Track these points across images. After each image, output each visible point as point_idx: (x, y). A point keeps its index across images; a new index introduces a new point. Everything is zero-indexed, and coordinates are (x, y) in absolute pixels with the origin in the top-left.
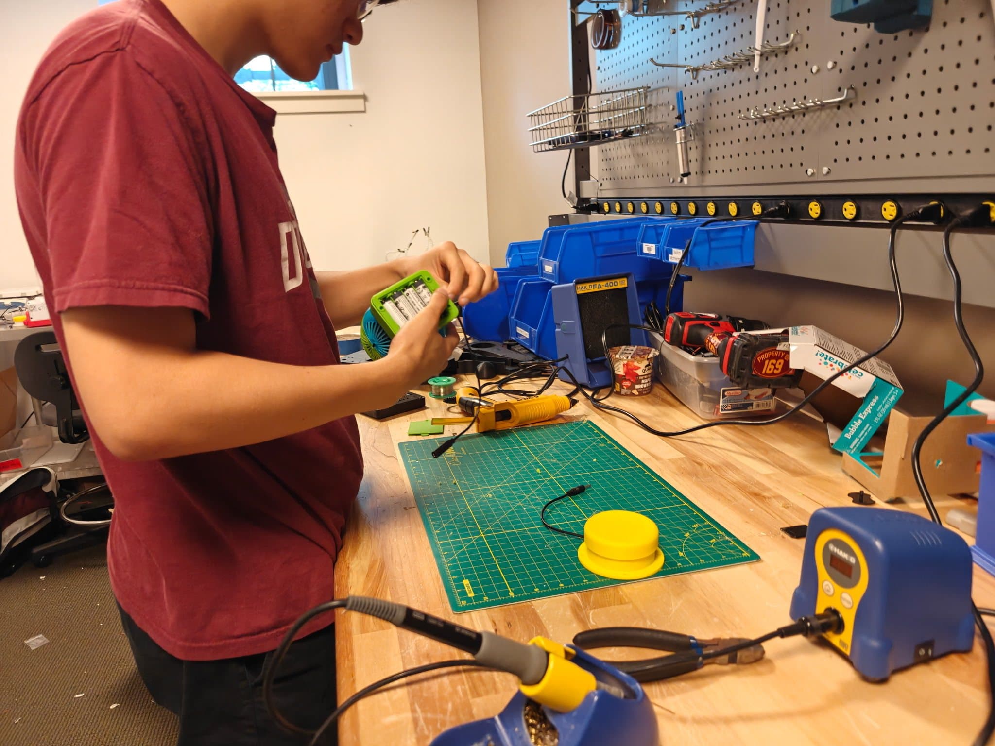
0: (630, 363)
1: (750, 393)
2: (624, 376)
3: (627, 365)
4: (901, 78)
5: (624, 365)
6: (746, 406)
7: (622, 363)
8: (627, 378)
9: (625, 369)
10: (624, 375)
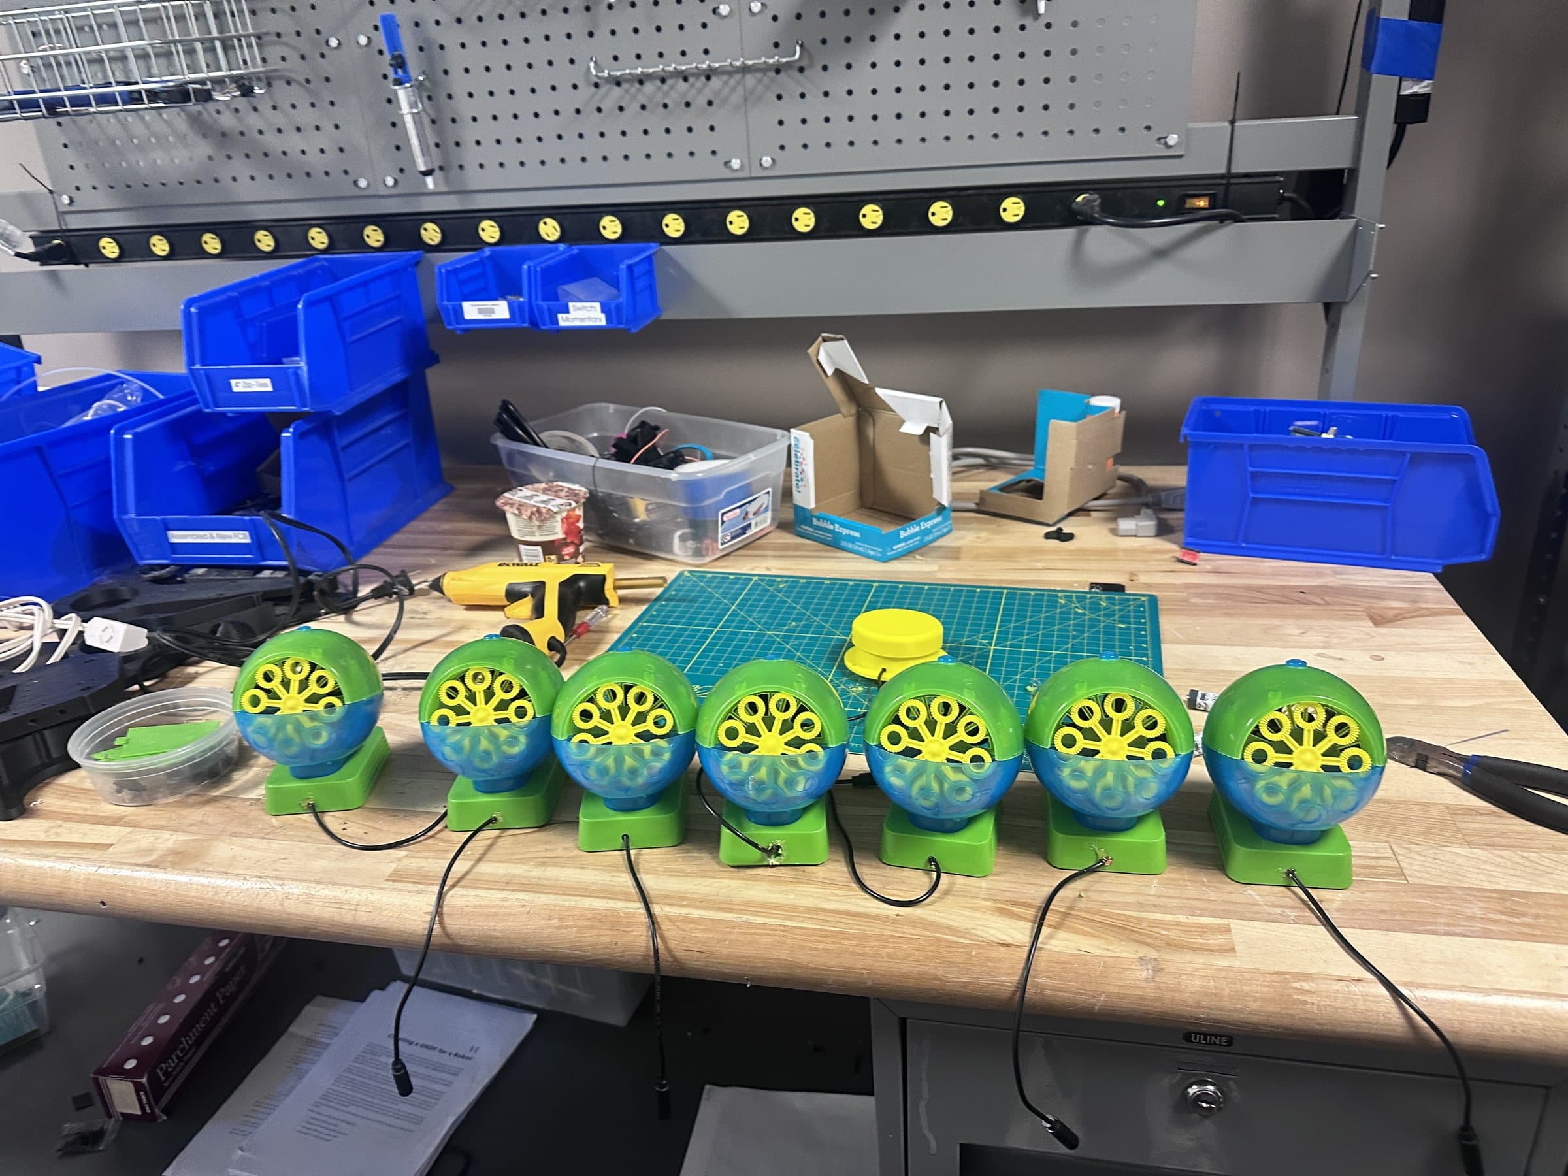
0: (571, 513)
1: (748, 509)
2: (564, 539)
3: (567, 518)
4: (886, 40)
5: (562, 520)
6: (744, 530)
7: (559, 518)
8: (568, 541)
9: (565, 525)
10: (564, 536)
